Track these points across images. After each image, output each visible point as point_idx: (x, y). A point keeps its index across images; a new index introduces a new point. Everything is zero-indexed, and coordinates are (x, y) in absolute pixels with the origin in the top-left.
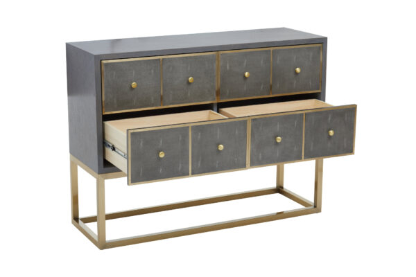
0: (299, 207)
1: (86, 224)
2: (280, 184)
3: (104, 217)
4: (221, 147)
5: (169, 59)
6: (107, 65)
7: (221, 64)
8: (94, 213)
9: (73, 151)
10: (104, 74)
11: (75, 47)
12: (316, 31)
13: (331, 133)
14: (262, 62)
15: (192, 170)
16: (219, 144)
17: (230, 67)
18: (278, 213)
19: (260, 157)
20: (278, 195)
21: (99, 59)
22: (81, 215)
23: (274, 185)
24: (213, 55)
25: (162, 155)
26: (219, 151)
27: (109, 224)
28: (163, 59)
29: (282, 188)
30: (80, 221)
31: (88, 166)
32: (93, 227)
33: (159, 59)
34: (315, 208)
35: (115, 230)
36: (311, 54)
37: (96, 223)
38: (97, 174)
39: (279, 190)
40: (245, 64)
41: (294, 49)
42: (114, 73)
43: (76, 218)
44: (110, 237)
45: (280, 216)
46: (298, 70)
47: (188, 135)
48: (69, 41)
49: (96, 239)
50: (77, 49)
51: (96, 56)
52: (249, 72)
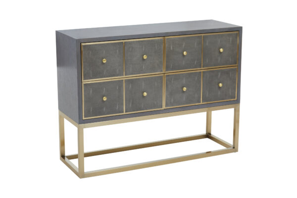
0: (222, 148)
1: (70, 160)
2: (209, 132)
3: (83, 155)
4: (145, 94)
5: (129, 42)
6: (84, 46)
7: (167, 45)
8: (76, 152)
9: (61, 108)
10: (83, 53)
11: (61, 33)
12: (235, 22)
13: (221, 85)
14: (196, 44)
15: (126, 110)
16: (144, 92)
17: (173, 48)
18: (207, 153)
19: (172, 101)
20: (207, 139)
21: (80, 42)
22: (67, 154)
23: (204, 132)
24: (161, 39)
25: (105, 99)
26: (143, 97)
27: (87, 160)
28: (125, 42)
29: (210, 134)
30: (66, 158)
31: (72, 118)
32: (75, 162)
33: (122, 42)
34: (234, 148)
35: (90, 164)
36: (231, 39)
37: (77, 160)
38: (78, 125)
39: (208, 135)
40: (184, 46)
41: (218, 35)
42: (90, 52)
43: (63, 156)
44: (87, 169)
45: (209, 154)
46: (221, 50)
47: (122, 86)
48: (58, 30)
49: (78, 171)
50: (64, 34)
51: (77, 40)
52: (187, 52)
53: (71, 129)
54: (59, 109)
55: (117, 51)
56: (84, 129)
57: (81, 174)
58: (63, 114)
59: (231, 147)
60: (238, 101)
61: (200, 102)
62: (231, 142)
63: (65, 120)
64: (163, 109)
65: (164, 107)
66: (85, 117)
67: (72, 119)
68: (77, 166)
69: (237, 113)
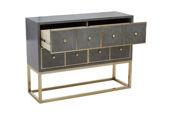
1: (34, 93)
2: (114, 76)
3: (41, 90)
7: (103, 31)
8: (37, 88)
15: (66, 64)
17: (106, 33)
18: (113, 89)
19: (93, 58)
20: (113, 81)
22: (32, 89)
25: (54, 57)
27: (43, 93)
30: (31, 92)
32: (37, 94)
34: (129, 86)
36: (142, 27)
37: (38, 93)
38: (38, 72)
39: (114, 79)
43: (30, 91)
45: (114, 89)
46: (136, 34)
49: (38, 99)
50: (30, 20)
51: (38, 23)
52: (115, 35)
53: (34, 75)
54: (27, 63)
55: (73, 35)
56: (42, 75)
57: (40, 101)
58: (30, 67)
59: (127, 85)
60: (131, 59)
61: (109, 59)
62: (127, 83)
63: (31, 70)
64: (88, 63)
65: (88, 62)
66: (42, 68)
67: (35, 69)
68: (38, 96)
69: (130, 66)
